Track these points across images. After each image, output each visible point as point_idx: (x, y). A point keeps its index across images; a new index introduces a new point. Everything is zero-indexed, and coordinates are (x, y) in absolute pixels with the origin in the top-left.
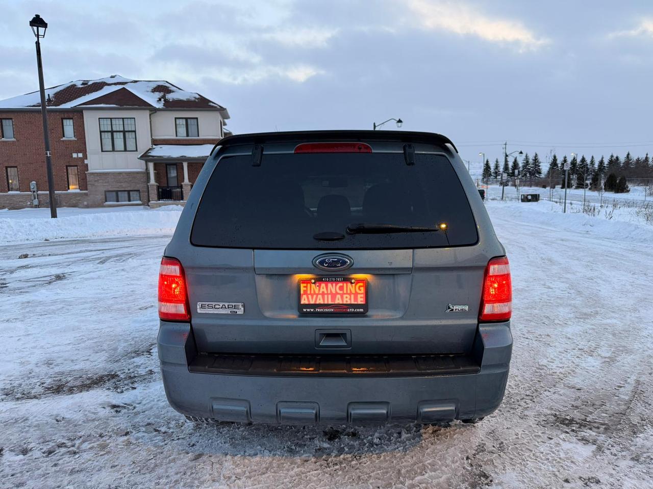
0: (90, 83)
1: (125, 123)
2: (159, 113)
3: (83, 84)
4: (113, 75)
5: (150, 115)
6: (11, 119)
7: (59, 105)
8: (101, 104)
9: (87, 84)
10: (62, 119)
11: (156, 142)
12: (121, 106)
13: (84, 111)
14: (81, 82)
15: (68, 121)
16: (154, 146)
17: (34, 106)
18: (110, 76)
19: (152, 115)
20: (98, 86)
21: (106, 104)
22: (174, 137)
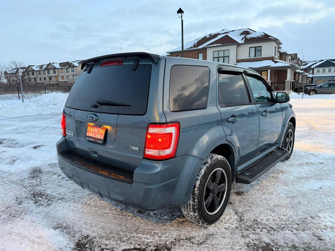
0: (212, 35)
1: (224, 53)
2: (241, 46)
3: (210, 36)
4: (223, 29)
5: (237, 47)
6: (179, 55)
7: (197, 47)
8: (214, 44)
9: (211, 35)
10: (198, 53)
11: (238, 61)
12: (223, 44)
13: (207, 49)
14: (209, 35)
15: (201, 54)
16: (237, 63)
17: (188, 49)
18: (222, 30)
19: (238, 47)
20: (216, 35)
21: (217, 44)
22: (248, 58)
